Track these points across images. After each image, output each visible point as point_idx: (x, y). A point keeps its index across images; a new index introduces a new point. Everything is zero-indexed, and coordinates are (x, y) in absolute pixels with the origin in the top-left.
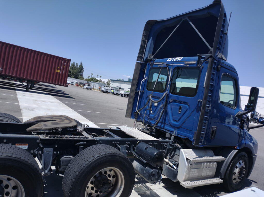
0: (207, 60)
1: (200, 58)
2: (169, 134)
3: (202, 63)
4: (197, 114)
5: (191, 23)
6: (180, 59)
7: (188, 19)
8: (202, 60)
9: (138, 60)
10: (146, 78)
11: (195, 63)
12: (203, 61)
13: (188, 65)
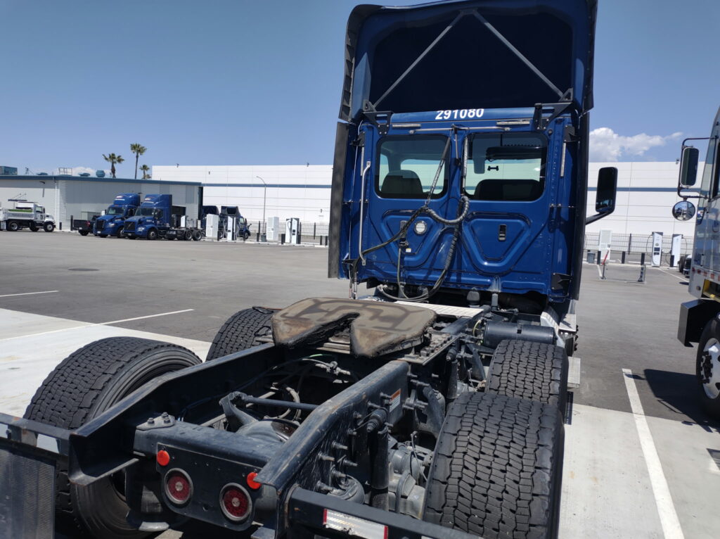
0: (559, 115)
1: (539, 111)
2: (477, 293)
3: (546, 124)
4: (551, 236)
5: (489, 25)
6: (478, 113)
7: (477, 15)
8: (546, 116)
9: (341, 117)
10: (368, 166)
11: (528, 123)
12: (550, 118)
13: (508, 129)
